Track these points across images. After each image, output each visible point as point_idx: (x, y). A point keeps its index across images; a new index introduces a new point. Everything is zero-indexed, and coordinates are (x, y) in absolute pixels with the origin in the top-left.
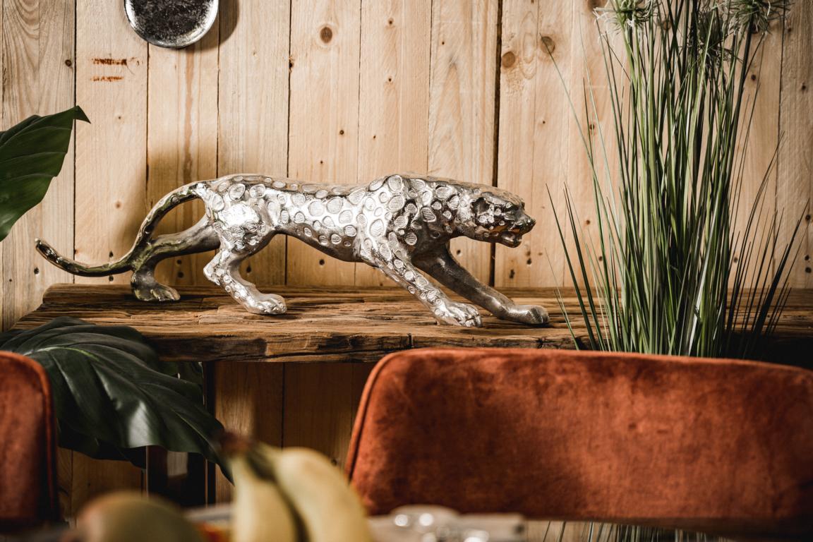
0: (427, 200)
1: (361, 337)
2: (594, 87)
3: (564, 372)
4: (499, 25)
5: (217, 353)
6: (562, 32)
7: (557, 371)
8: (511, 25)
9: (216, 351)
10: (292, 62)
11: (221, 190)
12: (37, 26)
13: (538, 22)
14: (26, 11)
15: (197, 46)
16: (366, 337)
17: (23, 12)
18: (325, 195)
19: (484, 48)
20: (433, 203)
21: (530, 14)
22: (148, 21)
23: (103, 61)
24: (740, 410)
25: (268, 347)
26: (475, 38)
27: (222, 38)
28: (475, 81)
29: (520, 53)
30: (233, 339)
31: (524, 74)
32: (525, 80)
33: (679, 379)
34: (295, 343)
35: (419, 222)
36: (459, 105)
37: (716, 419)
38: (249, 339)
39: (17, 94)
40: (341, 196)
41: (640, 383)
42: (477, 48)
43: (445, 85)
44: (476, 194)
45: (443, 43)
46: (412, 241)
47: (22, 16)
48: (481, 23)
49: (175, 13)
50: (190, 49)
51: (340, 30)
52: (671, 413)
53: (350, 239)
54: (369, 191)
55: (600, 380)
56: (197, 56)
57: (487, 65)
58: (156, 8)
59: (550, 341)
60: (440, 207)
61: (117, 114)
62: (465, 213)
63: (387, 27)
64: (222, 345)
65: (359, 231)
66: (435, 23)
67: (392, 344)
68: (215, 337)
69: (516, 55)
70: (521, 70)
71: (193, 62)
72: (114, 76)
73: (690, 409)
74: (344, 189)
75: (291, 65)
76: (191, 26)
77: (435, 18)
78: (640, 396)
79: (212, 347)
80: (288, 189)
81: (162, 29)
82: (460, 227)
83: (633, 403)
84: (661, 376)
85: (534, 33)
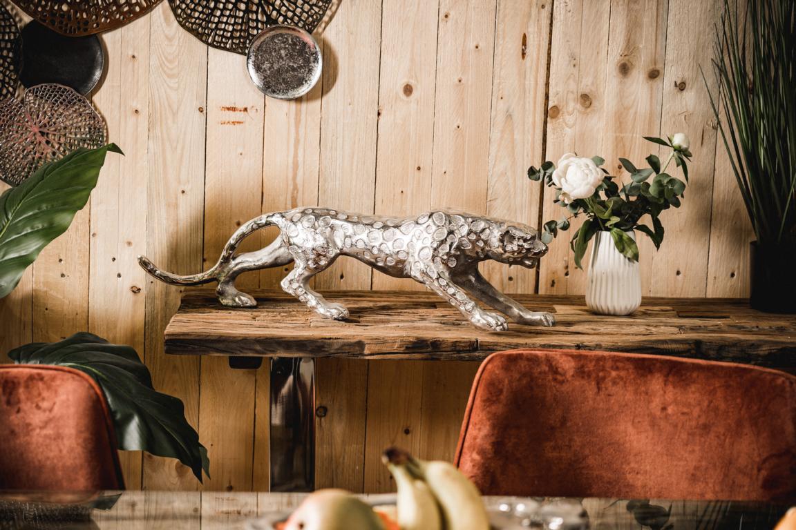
0: (465, 230)
1: (439, 341)
2: (622, 135)
3: (617, 369)
4: (547, 84)
5: (327, 351)
6: (597, 90)
7: (612, 368)
8: (556, 85)
9: (326, 349)
10: (380, 111)
11: (294, 220)
12: (177, 80)
13: (578, 82)
14: (167, 67)
15: (304, 98)
16: (443, 341)
17: (165, 69)
18: (381, 226)
19: (535, 103)
20: (468, 234)
21: (572, 76)
22: (265, 78)
23: (228, 109)
24: (739, 400)
25: (366, 348)
26: (528, 94)
27: (324, 91)
28: (526, 128)
29: (563, 106)
30: (339, 341)
31: (566, 124)
32: (567, 129)
33: (698, 376)
34: (387, 344)
35: (458, 248)
36: (513, 148)
37: (722, 406)
38: (352, 341)
39: (160, 134)
40: (394, 227)
41: (671, 378)
42: (529, 102)
43: (503, 132)
44: (503, 228)
45: (502, 98)
46: (453, 264)
47: (165, 72)
48: (533, 83)
49: (287, 71)
50: (299, 100)
51: (419, 86)
52: (692, 401)
53: (403, 262)
54: (418, 224)
55: (643, 375)
56: (304, 106)
57: (536, 115)
58: (272, 66)
59: (586, 346)
60: (475, 238)
61: (240, 151)
62: (495, 242)
63: (457, 85)
64: (331, 345)
65: (410, 255)
66: (496, 81)
67: (463, 347)
68: (326, 339)
69: (561, 108)
70: (564, 121)
71: (300, 111)
72: (237, 120)
73: (705, 398)
74: (397, 221)
75: (379, 114)
76: (301, 82)
77: (496, 78)
78: (670, 388)
79: (323, 347)
80: (349, 220)
81: (277, 83)
82: (490, 253)
83: (665, 392)
84: (685, 374)
85: (575, 91)
